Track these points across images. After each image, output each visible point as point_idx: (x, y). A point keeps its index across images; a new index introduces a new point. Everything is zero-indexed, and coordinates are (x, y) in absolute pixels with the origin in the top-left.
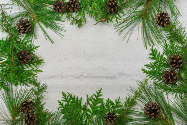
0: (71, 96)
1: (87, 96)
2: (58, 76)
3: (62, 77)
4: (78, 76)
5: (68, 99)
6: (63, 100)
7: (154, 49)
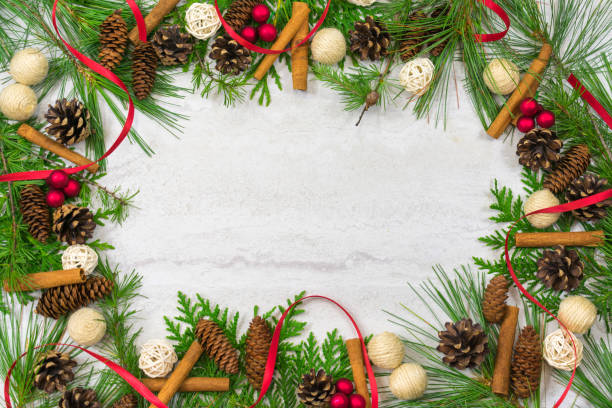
0: (206, 307)
1: (256, 309)
2: (165, 260)
3: (180, 263)
4: (228, 261)
5: (196, 315)
6: (180, 319)
7: (500, 188)
